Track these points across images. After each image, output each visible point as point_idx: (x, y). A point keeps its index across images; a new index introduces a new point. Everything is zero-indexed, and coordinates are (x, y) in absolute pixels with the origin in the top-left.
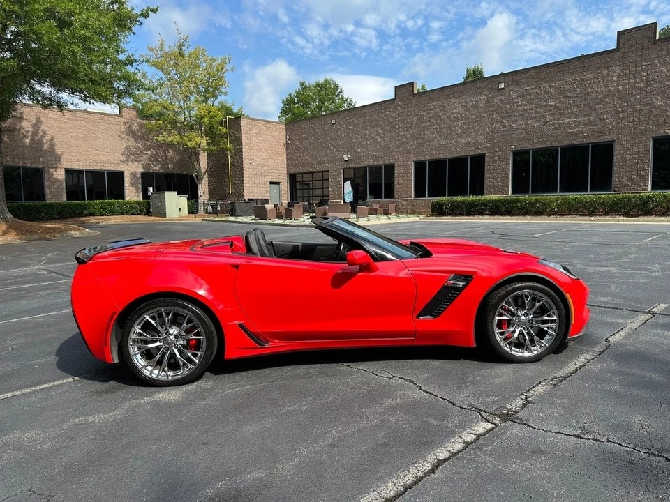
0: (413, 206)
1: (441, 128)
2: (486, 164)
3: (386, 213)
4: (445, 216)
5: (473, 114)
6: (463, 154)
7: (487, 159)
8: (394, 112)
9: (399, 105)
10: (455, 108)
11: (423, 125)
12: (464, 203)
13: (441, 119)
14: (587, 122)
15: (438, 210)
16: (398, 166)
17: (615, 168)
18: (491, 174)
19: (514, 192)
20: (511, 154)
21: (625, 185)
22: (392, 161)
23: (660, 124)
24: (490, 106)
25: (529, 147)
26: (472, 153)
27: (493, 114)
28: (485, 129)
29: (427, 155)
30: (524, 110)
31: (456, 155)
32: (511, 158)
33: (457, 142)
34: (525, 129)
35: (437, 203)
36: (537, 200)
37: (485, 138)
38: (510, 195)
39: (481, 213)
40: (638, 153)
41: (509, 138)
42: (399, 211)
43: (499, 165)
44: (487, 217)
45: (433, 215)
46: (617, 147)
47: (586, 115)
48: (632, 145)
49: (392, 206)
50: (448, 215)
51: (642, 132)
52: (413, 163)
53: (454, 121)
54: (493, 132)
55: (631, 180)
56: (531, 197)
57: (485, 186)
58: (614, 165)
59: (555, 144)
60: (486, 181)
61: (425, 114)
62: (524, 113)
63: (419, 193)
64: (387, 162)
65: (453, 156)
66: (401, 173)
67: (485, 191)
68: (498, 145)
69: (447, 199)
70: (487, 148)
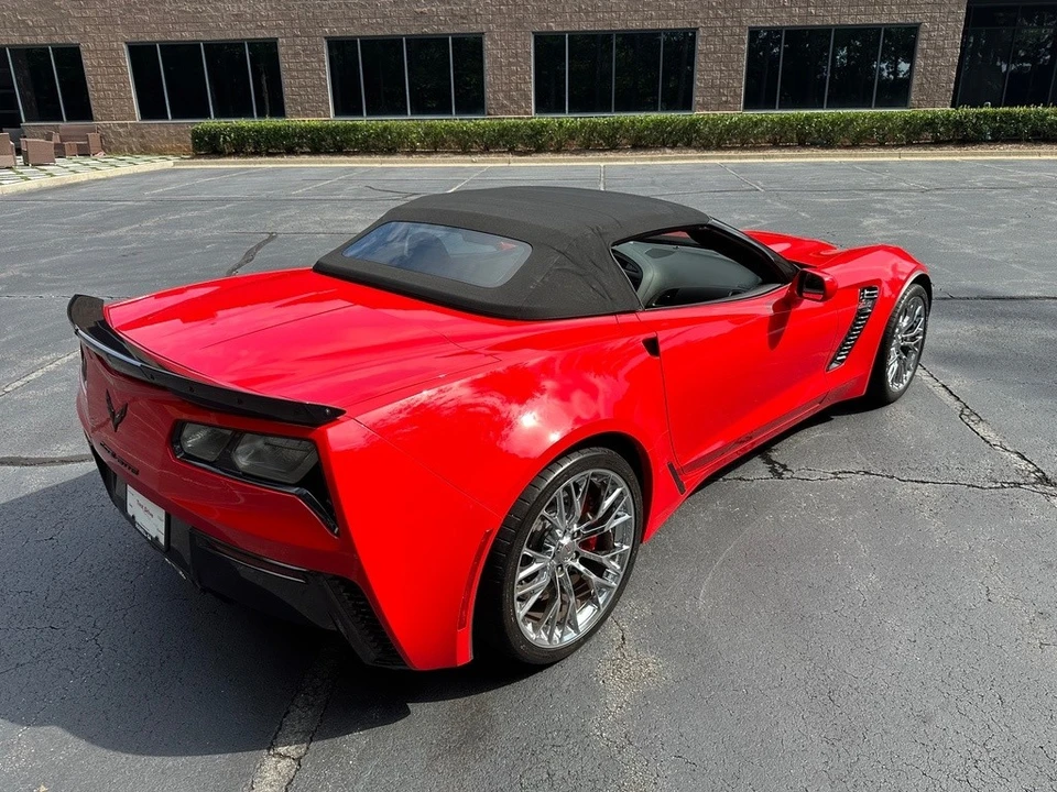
0: (143, 136)
2: (281, 58)
3: (85, 152)
4: (225, 156)
6: (232, 35)
7: (281, 50)
12: (259, 131)
15: (208, 146)
16: (88, 50)
17: (488, 78)
18: (293, 78)
19: (338, 113)
20: (325, 43)
21: (503, 106)
22: (72, 39)
23: (543, 13)
25: (356, 33)
26: (250, 36)
29: (154, 31)
31: (217, 36)
32: (326, 50)
33: (216, 10)
35: (207, 132)
36: (386, 128)
37: (273, 9)
38: (331, 119)
39: (290, 151)
40: (516, 55)
41: (317, 12)
42: (111, 148)
43: (305, 62)
44: (307, 158)
45: (198, 156)
46: (487, 43)
48: (507, 43)
49: (94, 138)
50: (230, 155)
51: (519, 23)
52: (124, 46)
55: (510, 98)
56: (362, 121)
57: (286, 100)
58: (486, 73)
59: (397, 31)
60: (286, 91)
63: (151, 109)
64: (58, 40)
65: (213, 38)
66: (99, 66)
67: (287, 109)
68: (300, 23)
69: (223, 123)
70: (278, 27)
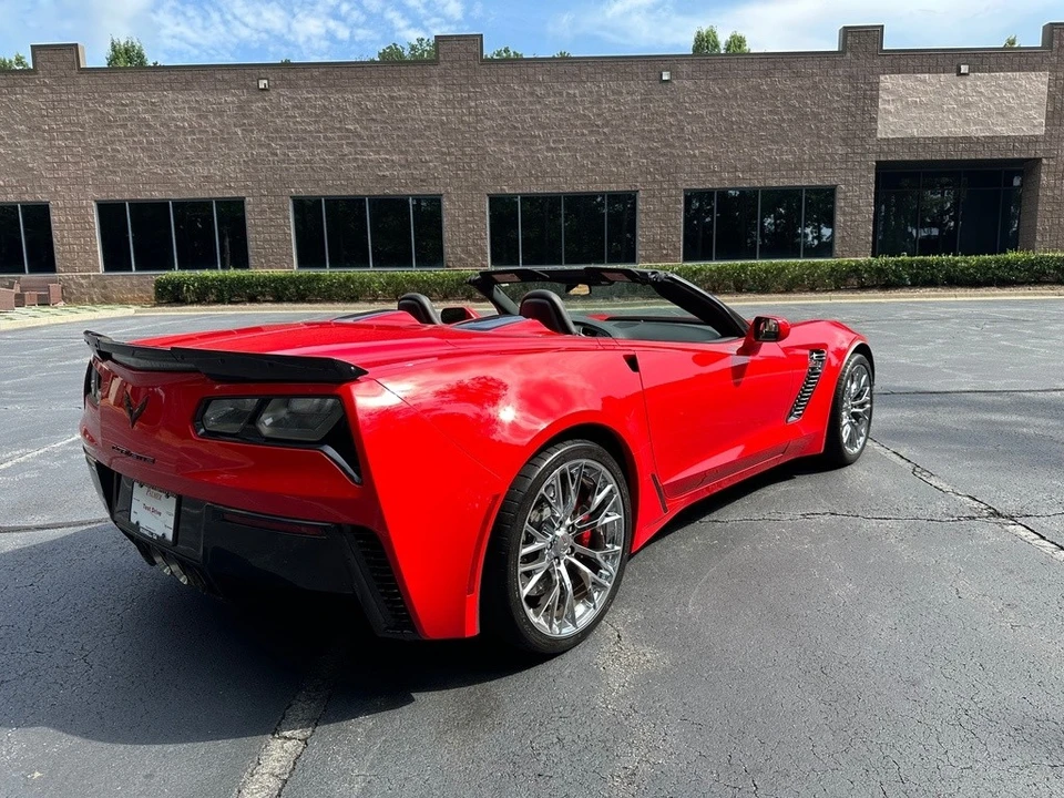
0: (105, 287)
1: (151, 143)
2: (247, 215)
3: (44, 302)
4: (187, 304)
5: (214, 126)
6: (201, 195)
7: (248, 208)
8: (34, 97)
9: (45, 85)
10: (176, 109)
11: (110, 132)
12: (222, 281)
13: (149, 126)
14: (403, 162)
15: (171, 295)
16: (57, 208)
17: (446, 235)
18: (258, 233)
19: (302, 264)
20: (291, 202)
21: (461, 259)
22: (41, 197)
23: (496, 178)
24: (244, 116)
25: (321, 193)
26: (218, 195)
27: (252, 131)
28: (241, 156)
29: (125, 191)
30: (305, 131)
31: (186, 195)
32: (291, 208)
33: (187, 171)
34: (309, 162)
35: (169, 282)
36: (348, 278)
37: (241, 171)
38: (294, 269)
39: (253, 299)
40: (473, 215)
41: (284, 174)
42: (71, 297)
43: (271, 220)
44: (269, 305)
45: (160, 304)
46: (446, 204)
47: (402, 152)
48: (464, 203)
49: (55, 288)
50: (192, 303)
51: (475, 187)
52: (94, 204)
53: (176, 133)
54: (255, 162)
55: (468, 253)
56: (326, 272)
57: (250, 253)
58: (444, 229)
59: (360, 192)
60: (251, 244)
61: (112, 111)
62: (307, 136)
63: (115, 261)
64: (28, 198)
65: (182, 197)
66: (67, 221)
67: (251, 261)
68: (267, 184)
69: (187, 273)
70: (246, 187)
